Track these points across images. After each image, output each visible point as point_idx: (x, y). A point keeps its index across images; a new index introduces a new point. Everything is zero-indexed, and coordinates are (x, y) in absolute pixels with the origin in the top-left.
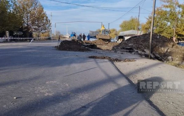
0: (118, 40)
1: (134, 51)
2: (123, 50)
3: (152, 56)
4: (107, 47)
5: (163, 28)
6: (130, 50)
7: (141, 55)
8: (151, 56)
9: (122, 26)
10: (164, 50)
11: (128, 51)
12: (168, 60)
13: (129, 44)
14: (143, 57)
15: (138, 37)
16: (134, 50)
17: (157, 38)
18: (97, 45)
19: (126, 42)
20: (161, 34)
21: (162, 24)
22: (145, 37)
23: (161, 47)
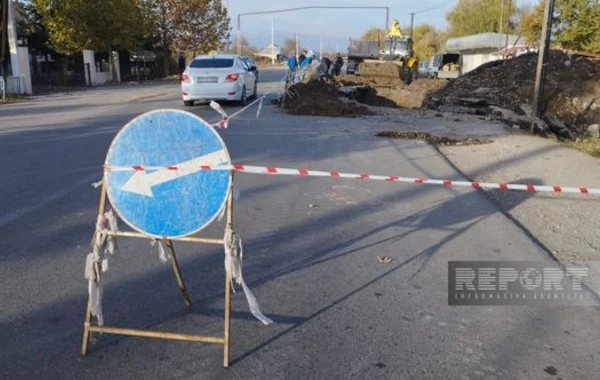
0: (440, 68)
1: (491, 110)
2: (458, 108)
3: (541, 125)
4: (408, 93)
5: (590, 26)
6: (481, 108)
7: (509, 123)
8: (536, 125)
9: (454, 18)
10: (579, 104)
11: (474, 110)
12: (589, 135)
13: (477, 88)
14: (515, 130)
15: (504, 64)
16: (491, 107)
17: (563, 67)
18: (377, 90)
19: (468, 80)
20: (585, 43)
21: (588, 11)
22: (526, 63)
23: (572, 95)
